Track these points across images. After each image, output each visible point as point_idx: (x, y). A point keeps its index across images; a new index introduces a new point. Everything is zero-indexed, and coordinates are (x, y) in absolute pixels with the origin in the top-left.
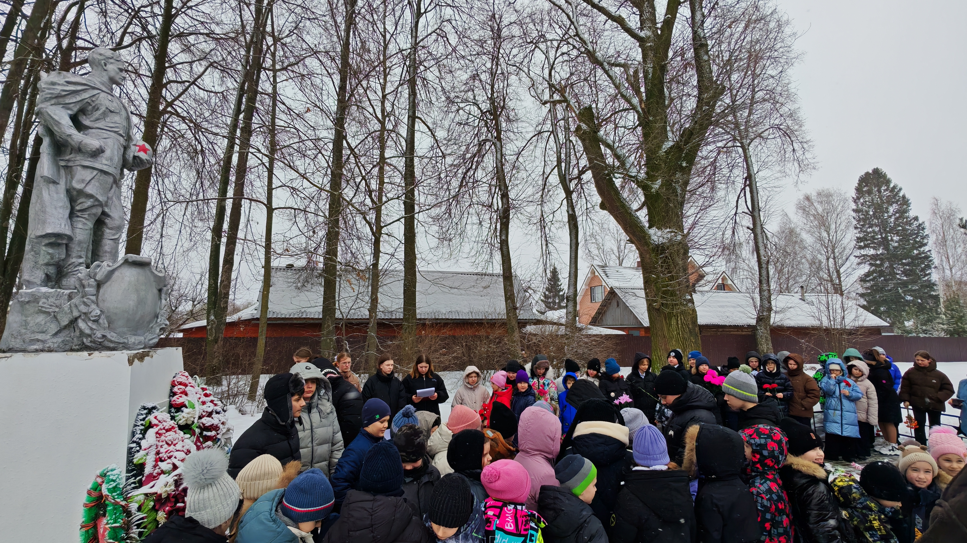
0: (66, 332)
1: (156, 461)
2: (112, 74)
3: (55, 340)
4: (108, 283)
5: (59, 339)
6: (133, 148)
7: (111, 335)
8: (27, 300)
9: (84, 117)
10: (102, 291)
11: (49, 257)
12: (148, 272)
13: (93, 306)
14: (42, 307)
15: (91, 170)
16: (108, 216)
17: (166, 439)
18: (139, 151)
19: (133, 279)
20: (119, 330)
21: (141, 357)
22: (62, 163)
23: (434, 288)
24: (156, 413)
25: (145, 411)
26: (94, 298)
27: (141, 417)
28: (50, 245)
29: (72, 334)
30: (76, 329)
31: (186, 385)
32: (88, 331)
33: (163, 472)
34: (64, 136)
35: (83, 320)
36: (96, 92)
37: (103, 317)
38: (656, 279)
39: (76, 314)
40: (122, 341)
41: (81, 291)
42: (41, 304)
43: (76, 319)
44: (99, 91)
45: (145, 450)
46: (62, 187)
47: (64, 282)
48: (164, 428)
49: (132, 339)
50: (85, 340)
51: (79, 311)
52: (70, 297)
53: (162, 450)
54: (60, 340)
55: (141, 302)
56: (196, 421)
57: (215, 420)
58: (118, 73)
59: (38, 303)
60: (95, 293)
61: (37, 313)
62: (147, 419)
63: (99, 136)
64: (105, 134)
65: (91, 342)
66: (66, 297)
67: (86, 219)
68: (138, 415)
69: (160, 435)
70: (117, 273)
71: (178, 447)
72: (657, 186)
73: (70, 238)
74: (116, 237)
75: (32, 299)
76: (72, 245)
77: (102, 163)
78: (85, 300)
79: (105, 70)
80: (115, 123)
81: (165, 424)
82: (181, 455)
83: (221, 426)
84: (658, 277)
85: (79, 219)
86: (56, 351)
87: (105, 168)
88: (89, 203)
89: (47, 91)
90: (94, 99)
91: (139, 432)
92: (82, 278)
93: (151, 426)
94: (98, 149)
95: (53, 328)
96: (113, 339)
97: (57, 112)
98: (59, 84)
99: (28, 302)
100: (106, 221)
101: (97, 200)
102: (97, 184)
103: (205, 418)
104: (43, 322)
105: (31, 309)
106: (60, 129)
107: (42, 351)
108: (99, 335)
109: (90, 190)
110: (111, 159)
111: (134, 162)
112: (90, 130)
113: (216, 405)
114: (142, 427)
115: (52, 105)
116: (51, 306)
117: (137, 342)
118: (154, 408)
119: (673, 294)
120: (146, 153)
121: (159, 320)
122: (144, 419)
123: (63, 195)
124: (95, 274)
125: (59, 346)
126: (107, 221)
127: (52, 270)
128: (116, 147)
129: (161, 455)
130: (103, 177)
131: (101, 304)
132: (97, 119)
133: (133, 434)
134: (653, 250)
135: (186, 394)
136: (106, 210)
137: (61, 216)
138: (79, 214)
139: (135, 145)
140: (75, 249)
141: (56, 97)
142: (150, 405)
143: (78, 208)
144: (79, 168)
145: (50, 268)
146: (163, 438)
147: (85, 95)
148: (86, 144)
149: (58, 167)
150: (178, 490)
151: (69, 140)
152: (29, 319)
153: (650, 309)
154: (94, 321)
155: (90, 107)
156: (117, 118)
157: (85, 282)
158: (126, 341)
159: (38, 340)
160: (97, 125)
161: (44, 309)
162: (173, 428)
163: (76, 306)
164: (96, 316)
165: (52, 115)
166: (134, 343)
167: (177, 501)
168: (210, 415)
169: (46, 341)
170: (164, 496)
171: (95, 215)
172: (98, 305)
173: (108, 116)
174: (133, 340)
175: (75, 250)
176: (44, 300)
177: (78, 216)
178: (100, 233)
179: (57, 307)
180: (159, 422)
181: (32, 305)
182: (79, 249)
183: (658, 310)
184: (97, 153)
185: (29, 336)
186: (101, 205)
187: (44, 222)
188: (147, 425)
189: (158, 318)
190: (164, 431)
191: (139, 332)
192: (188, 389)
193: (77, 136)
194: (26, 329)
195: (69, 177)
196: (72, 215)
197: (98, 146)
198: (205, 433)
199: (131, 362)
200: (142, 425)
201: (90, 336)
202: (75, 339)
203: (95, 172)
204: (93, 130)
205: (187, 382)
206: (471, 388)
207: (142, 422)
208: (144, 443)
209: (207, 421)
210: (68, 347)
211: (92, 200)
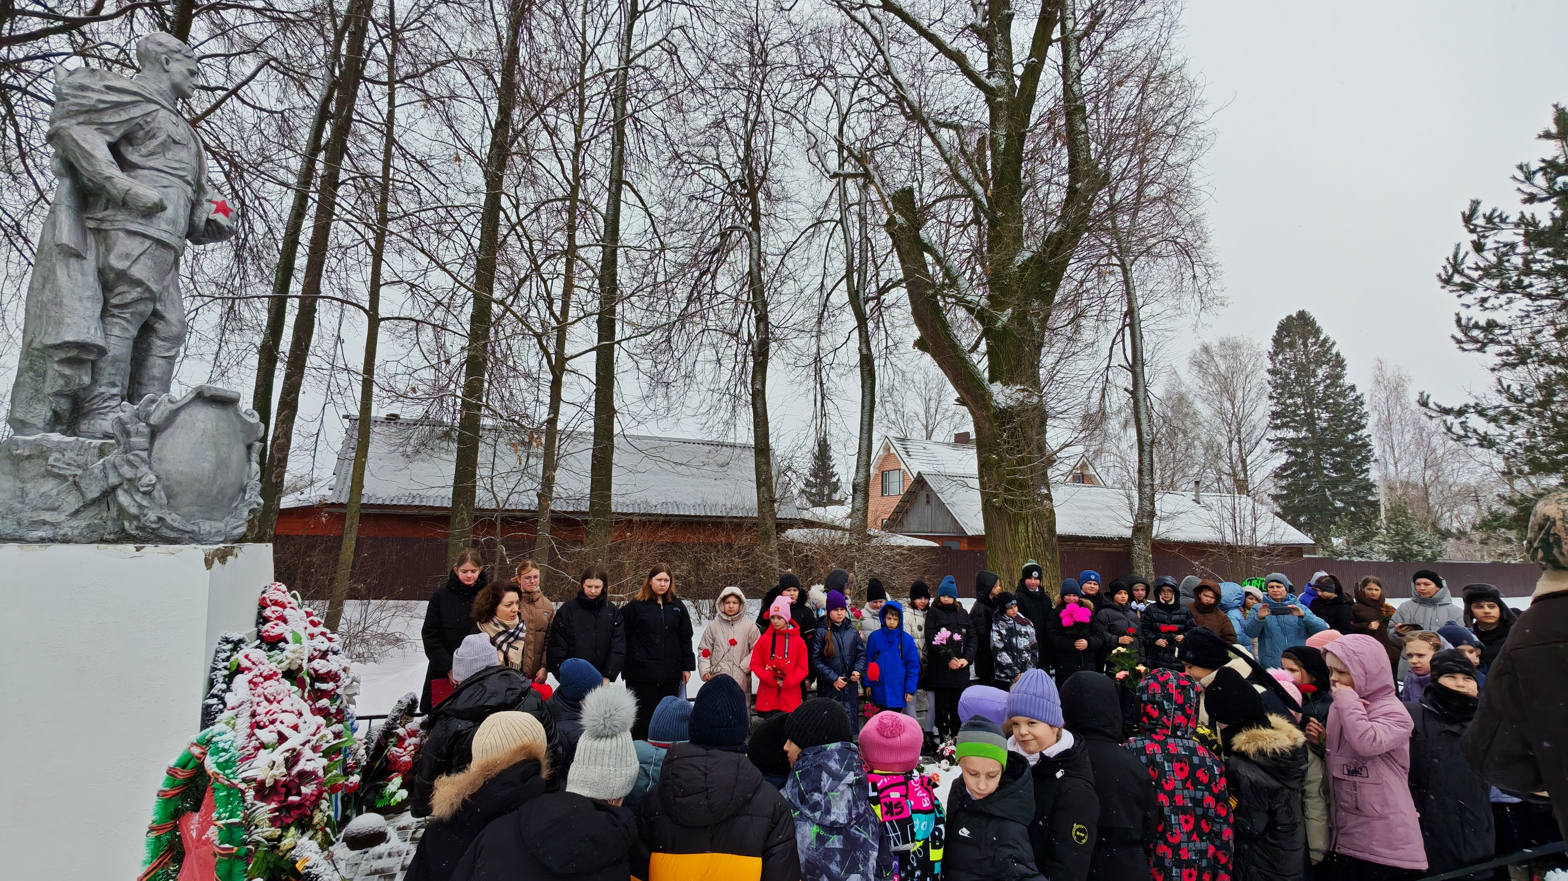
0: (93, 511)
1: (252, 727)
2: (178, 79)
3: (74, 523)
4: (169, 431)
5: (82, 522)
6: (206, 205)
7: (173, 519)
8: (27, 453)
9: (130, 149)
10: (157, 444)
11: (61, 382)
12: (232, 414)
13: (144, 469)
14: (53, 466)
15: (141, 239)
16: (162, 318)
17: (266, 692)
18: (216, 212)
19: (209, 426)
20: (185, 510)
21: (222, 556)
22: (91, 224)
23: (648, 463)
24: (246, 649)
25: (230, 646)
26: (144, 454)
27: (224, 655)
28: (67, 362)
29: (105, 515)
30: (111, 506)
31: (283, 606)
32: (133, 510)
33: (263, 746)
34: (98, 179)
35: (126, 491)
36: (154, 107)
37: (158, 487)
38: (997, 462)
39: (113, 480)
40: (189, 528)
41: (122, 442)
42: (51, 460)
43: (114, 489)
44: (158, 107)
45: (233, 708)
46: (91, 263)
47: (84, 426)
48: (261, 675)
49: (206, 527)
50: (127, 524)
51: (119, 475)
52: (102, 452)
53: (260, 710)
54: (84, 524)
55: (221, 465)
56: (305, 665)
57: (333, 664)
58: (187, 79)
59: (47, 459)
60: (147, 446)
61: (43, 476)
62: (232, 659)
63: (156, 182)
64: (166, 180)
65: (137, 528)
66: (96, 451)
67: (128, 321)
68: (217, 652)
69: (256, 684)
70: (183, 415)
71: (285, 705)
72: (1005, 319)
73: (102, 351)
74: (171, 353)
75: (34, 452)
76: (102, 365)
77: (160, 228)
78: (132, 457)
79: (166, 71)
80: (181, 161)
81: (262, 667)
82: (291, 719)
83: (343, 675)
84: (1002, 459)
85: (115, 320)
86: (76, 542)
87: (164, 237)
88: (134, 293)
89: (72, 100)
90: (149, 119)
91: (221, 680)
92: (126, 420)
93: (239, 670)
94: (155, 205)
95: (72, 502)
96: (175, 525)
97: (89, 136)
98: (93, 90)
99: (29, 457)
100: (157, 326)
101: (148, 289)
102: (149, 263)
103: (317, 660)
104: (54, 492)
105: (32, 468)
106: (93, 165)
107: (52, 540)
108: (153, 518)
109: (137, 272)
110: (174, 223)
111: (206, 230)
112: (140, 172)
113: (330, 640)
114: (226, 672)
115: (79, 124)
116: (68, 464)
117: (213, 531)
118: (241, 641)
119: (1022, 485)
120: (227, 215)
121: (247, 497)
122: (227, 659)
123: (92, 278)
124: (148, 415)
125: (81, 534)
126: (159, 326)
127: (64, 405)
128: (182, 202)
129: (258, 718)
130: (160, 252)
131: (156, 466)
132: (151, 154)
133: (211, 684)
134: (996, 416)
135: (285, 621)
136: (159, 307)
137: (88, 313)
138: (116, 311)
139: (210, 201)
140: (107, 370)
141: (87, 112)
142: (235, 637)
143: (115, 301)
144: (121, 234)
145: (62, 401)
146: (259, 690)
147: (136, 112)
148: (137, 195)
149: (84, 230)
150: (289, 774)
151: (108, 185)
152: (29, 485)
153: (988, 508)
154: (144, 493)
155: (141, 133)
156: (183, 154)
157: (131, 427)
158: (196, 529)
159: (44, 523)
160: (151, 164)
161: (56, 471)
162: (275, 674)
163: (115, 467)
164: (148, 486)
165: (80, 142)
166: (210, 533)
167: (289, 793)
168: (324, 655)
169: (59, 524)
170: (269, 783)
171: (141, 315)
172: (150, 468)
173: (169, 150)
174: (208, 528)
175: (106, 373)
176: (57, 455)
177: (113, 316)
178: (145, 346)
179: (79, 467)
180: (254, 663)
181: (35, 461)
182: (113, 372)
183: (1000, 509)
184: (153, 210)
185: (27, 515)
186: (154, 298)
187: (59, 323)
188: (234, 669)
189: (245, 492)
190: (261, 679)
191: (217, 514)
192: (287, 612)
193: (121, 180)
194: (23, 503)
195: (102, 249)
196: (105, 313)
197: (156, 200)
198: (318, 685)
199: (209, 563)
200: (225, 668)
201: (136, 518)
202: (109, 523)
203: (148, 243)
204: (145, 172)
205: (286, 601)
206: (728, 621)
207: (225, 664)
208: (229, 697)
209: (321, 666)
210: (96, 536)
211: (139, 289)
